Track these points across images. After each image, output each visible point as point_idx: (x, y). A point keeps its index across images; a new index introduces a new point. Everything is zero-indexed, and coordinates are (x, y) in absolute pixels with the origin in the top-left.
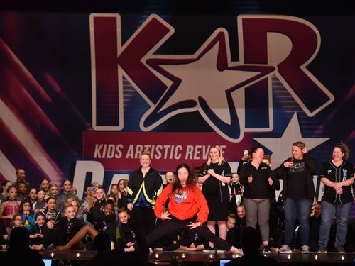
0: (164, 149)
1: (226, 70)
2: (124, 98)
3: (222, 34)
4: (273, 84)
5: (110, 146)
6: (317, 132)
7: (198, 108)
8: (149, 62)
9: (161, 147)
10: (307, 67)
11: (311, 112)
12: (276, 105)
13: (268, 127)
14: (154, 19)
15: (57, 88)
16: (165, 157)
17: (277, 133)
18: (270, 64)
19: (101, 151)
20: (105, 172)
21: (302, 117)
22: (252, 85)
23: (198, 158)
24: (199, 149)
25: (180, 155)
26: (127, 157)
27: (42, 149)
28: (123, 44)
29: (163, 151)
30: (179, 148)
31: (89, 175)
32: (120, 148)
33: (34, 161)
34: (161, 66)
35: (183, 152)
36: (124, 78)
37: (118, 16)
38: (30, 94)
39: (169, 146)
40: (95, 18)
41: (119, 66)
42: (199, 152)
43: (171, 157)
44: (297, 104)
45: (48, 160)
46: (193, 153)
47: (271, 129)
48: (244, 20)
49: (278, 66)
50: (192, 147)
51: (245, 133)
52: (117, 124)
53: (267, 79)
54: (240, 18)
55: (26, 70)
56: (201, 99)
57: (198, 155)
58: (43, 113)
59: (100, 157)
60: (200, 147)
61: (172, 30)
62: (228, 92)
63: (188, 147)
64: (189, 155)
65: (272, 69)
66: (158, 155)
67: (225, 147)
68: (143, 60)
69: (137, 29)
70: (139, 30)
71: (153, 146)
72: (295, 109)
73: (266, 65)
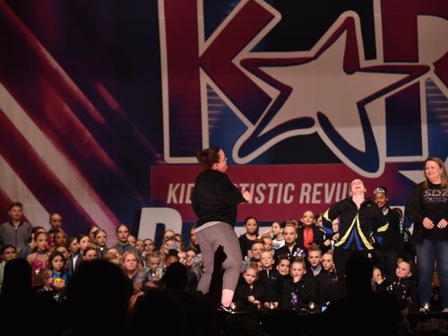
0: (268, 189)
1: (357, 73)
2: (210, 116)
3: (350, 21)
4: (427, 91)
5: (190, 185)
7: (317, 128)
8: (245, 63)
9: (264, 187)
12: (429, 122)
13: (420, 154)
15: (113, 103)
16: (270, 201)
18: (422, 62)
19: (178, 194)
20: (184, 224)
22: (397, 94)
23: (319, 202)
24: (319, 189)
25: (292, 198)
27: (93, 192)
28: (206, 38)
29: (266, 192)
30: (290, 188)
31: (161, 228)
33: (82, 208)
34: (263, 69)
35: (296, 193)
36: (208, 87)
38: (75, 112)
39: (276, 185)
41: (201, 71)
42: (319, 193)
43: (279, 201)
45: (102, 207)
46: (311, 194)
47: (424, 157)
49: (434, 64)
50: (309, 186)
51: (387, 165)
53: (418, 83)
55: (68, 79)
56: (320, 116)
57: (318, 197)
58: (93, 139)
59: (175, 201)
60: (321, 185)
61: (278, 17)
62: (361, 105)
63: (304, 185)
64: (305, 197)
65: (425, 69)
66: (260, 199)
68: (236, 61)
69: (227, 15)
70: (230, 18)
71: (253, 185)
73: (417, 64)
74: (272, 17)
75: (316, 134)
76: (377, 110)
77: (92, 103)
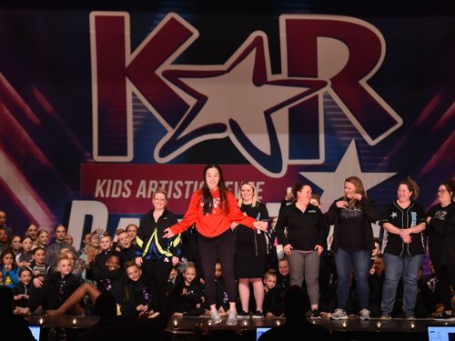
0: (185, 186)
1: (264, 86)
2: (134, 120)
3: (259, 39)
4: (325, 104)
5: (116, 181)
6: (381, 164)
7: (229, 134)
8: (166, 74)
9: (181, 184)
10: (368, 82)
11: (373, 139)
12: (328, 130)
13: (318, 157)
14: (173, 20)
15: (48, 107)
16: (187, 197)
17: (330, 166)
18: (320, 77)
19: (105, 188)
20: (109, 216)
21: (361, 146)
26: (138, 196)
27: (28, 185)
29: (183, 189)
31: (89, 219)
32: (128, 184)
33: (18, 199)
34: (182, 79)
36: (134, 94)
37: (126, 15)
38: (14, 114)
39: (192, 182)
40: (97, 18)
41: (127, 80)
44: (355, 129)
45: (36, 199)
47: (321, 160)
48: (288, 22)
49: (331, 80)
51: (289, 166)
52: (125, 154)
53: (317, 96)
54: (283, 19)
55: (7, 84)
56: (232, 122)
58: (29, 138)
59: (102, 195)
60: (231, 183)
61: (196, 34)
62: (268, 114)
65: (323, 84)
66: (177, 194)
67: (263, 183)
68: (159, 72)
69: (150, 31)
70: (153, 33)
71: (171, 182)
72: (352, 136)
73: (316, 79)
74: (191, 34)
75: (228, 139)
76: (281, 119)
77: (29, 106)
